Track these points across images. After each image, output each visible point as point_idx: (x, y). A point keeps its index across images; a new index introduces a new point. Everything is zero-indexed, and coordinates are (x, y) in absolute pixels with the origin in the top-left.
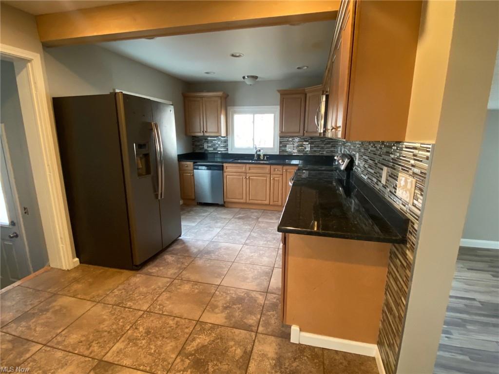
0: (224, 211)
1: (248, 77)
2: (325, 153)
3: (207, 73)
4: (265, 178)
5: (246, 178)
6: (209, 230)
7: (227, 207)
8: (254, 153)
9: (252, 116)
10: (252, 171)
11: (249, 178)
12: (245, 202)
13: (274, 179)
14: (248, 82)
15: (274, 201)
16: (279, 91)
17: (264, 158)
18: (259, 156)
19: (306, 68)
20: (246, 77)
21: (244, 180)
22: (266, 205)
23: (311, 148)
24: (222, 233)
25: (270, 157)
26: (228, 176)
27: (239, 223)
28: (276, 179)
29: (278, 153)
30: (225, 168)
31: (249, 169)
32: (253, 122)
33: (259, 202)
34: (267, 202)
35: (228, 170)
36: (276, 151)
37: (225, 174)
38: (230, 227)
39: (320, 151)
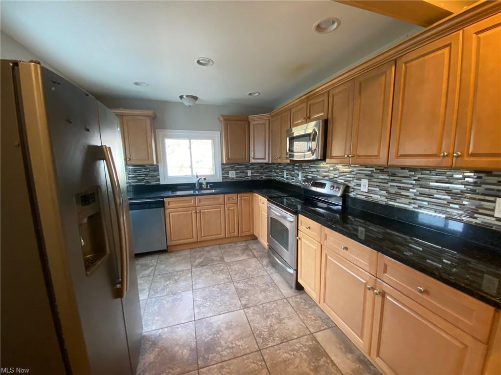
0: (172, 259)
1: (187, 96)
2: (264, 177)
3: (136, 84)
4: (219, 209)
5: (196, 212)
6: (176, 300)
7: (172, 252)
8: (194, 182)
9: (187, 141)
10: (202, 203)
11: (200, 212)
12: (196, 240)
13: (229, 209)
14: (187, 102)
15: (230, 233)
16: (222, 116)
17: (207, 186)
18: (201, 184)
19: (258, 94)
20: (185, 97)
21: (194, 215)
22: (222, 239)
23: (252, 173)
24: (199, 300)
25: (214, 185)
26: (171, 214)
27: (207, 272)
28: (230, 208)
29: (221, 181)
30: (166, 205)
31: (200, 202)
32: (190, 148)
33: (213, 237)
34: (222, 235)
35: (172, 205)
36: (218, 178)
37: (167, 211)
38: (200, 284)
39: (260, 176)
